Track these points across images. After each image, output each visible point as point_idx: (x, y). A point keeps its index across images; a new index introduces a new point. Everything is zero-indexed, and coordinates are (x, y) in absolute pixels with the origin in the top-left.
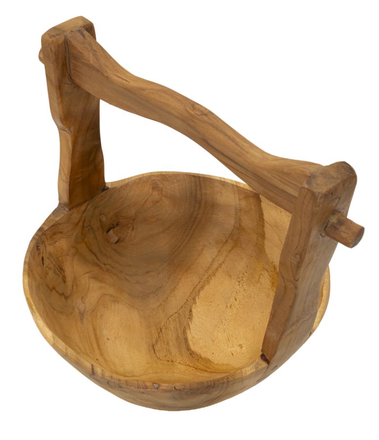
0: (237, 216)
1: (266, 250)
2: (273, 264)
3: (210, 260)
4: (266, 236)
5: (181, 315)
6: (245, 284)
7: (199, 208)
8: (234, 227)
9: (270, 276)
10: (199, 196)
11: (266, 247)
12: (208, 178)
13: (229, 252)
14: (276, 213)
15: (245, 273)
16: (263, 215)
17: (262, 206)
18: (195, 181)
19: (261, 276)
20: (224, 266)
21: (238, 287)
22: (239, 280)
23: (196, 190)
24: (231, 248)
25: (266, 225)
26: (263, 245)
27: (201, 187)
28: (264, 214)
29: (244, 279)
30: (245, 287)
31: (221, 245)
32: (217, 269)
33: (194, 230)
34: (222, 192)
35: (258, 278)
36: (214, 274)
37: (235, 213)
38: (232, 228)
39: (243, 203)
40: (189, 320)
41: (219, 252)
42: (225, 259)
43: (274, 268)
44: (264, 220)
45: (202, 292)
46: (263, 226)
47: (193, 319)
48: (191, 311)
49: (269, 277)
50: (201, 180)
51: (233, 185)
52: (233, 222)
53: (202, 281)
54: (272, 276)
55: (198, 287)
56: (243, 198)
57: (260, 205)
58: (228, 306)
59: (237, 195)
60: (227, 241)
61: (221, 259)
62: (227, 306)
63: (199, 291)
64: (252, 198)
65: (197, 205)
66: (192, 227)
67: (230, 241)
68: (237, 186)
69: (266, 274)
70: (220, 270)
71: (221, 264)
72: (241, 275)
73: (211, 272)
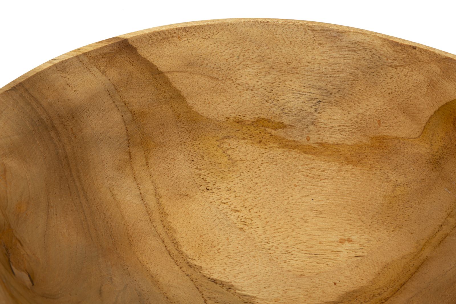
0: (117, 103)
1: (200, 112)
2: (231, 118)
3: (137, 201)
4: (184, 93)
5: (214, 296)
6: (218, 184)
7: (58, 135)
8: (126, 125)
9: (244, 139)
10: (44, 116)
11: (196, 108)
12: (34, 76)
13: (148, 167)
14: (172, 46)
15: (200, 172)
16: (155, 66)
17: (142, 55)
18: (21, 96)
19: (229, 152)
20: (162, 192)
21: (215, 196)
22: (203, 188)
23: (33, 108)
24: (144, 160)
25: (170, 76)
26: (190, 111)
27: (35, 99)
28: (155, 63)
29: (208, 179)
30: (223, 186)
31: (128, 169)
32: (160, 205)
33: (79, 178)
34: (70, 82)
35: (226, 159)
36: (164, 214)
37: (111, 101)
38: (124, 128)
39: (113, 74)
40: (232, 291)
41: (135, 179)
42: (152, 182)
43: (238, 122)
44: (161, 73)
45: (184, 249)
46: (168, 83)
47: (233, 284)
48: (214, 281)
49: (242, 141)
50: (27, 86)
51: (77, 57)
52: (117, 117)
53: (164, 235)
54: (245, 136)
55: (171, 247)
56: (106, 66)
57: (138, 56)
58: (242, 226)
59: (94, 70)
60: (130, 155)
61: (148, 185)
62: (241, 229)
63: (180, 252)
64: (119, 57)
65: (53, 134)
66: (72, 176)
67: (134, 151)
68: (86, 54)
69: (233, 142)
70: (163, 201)
71: (156, 194)
72: (199, 180)
73: (156, 215)
